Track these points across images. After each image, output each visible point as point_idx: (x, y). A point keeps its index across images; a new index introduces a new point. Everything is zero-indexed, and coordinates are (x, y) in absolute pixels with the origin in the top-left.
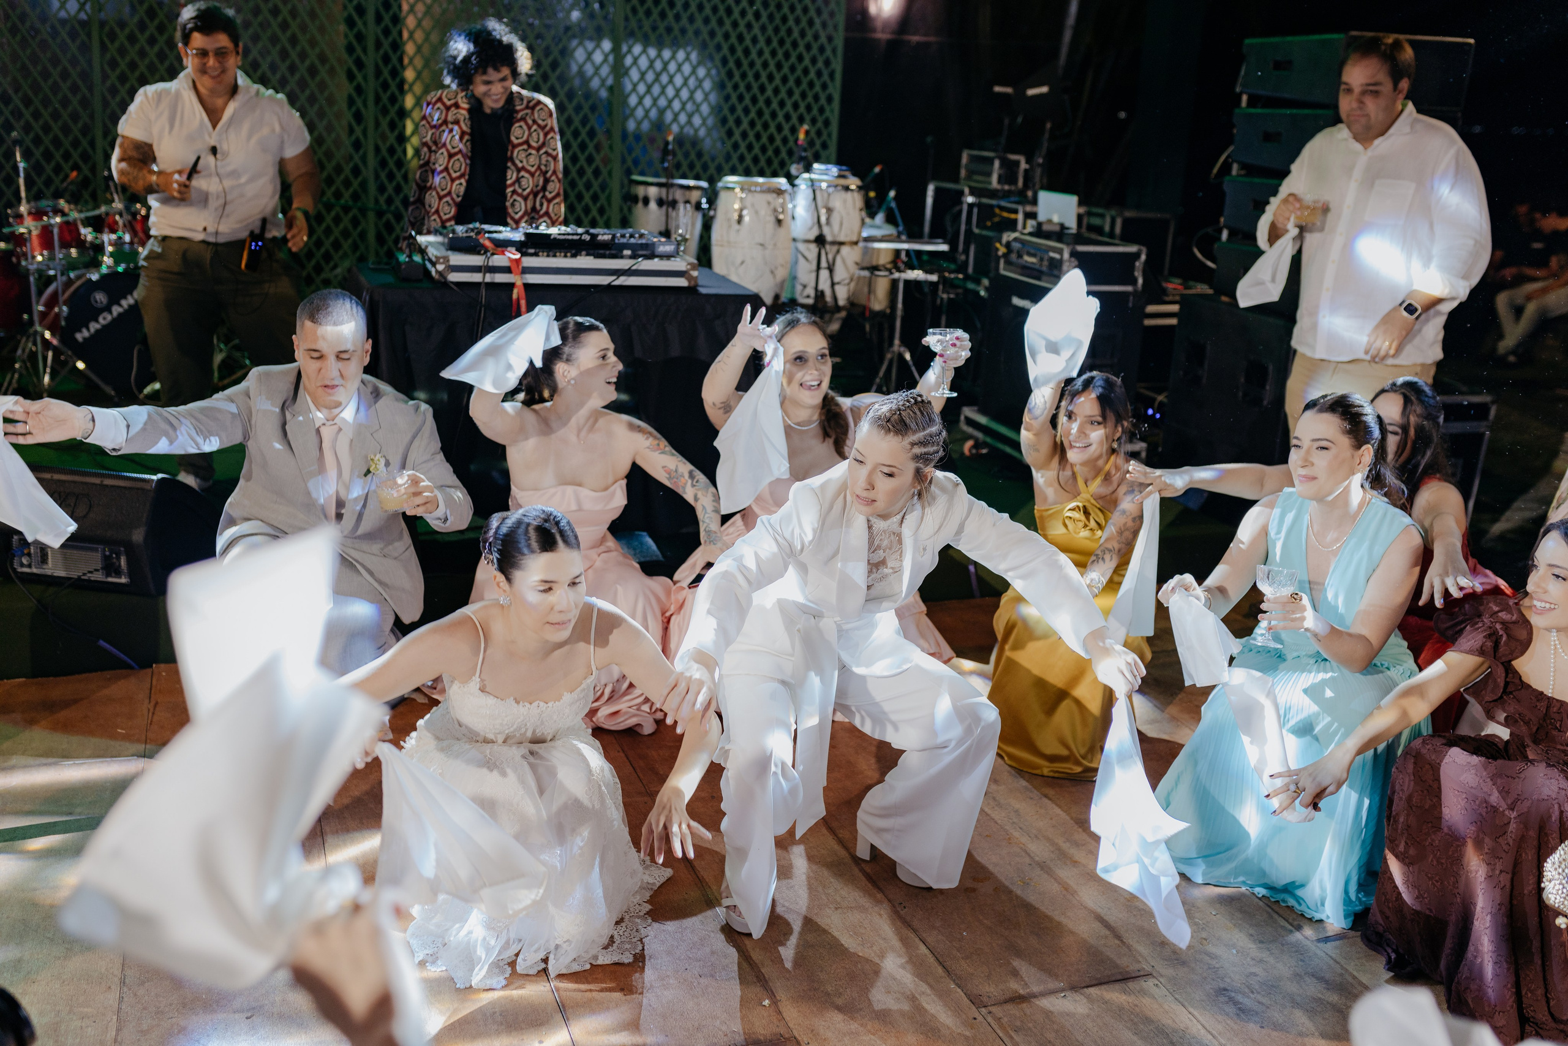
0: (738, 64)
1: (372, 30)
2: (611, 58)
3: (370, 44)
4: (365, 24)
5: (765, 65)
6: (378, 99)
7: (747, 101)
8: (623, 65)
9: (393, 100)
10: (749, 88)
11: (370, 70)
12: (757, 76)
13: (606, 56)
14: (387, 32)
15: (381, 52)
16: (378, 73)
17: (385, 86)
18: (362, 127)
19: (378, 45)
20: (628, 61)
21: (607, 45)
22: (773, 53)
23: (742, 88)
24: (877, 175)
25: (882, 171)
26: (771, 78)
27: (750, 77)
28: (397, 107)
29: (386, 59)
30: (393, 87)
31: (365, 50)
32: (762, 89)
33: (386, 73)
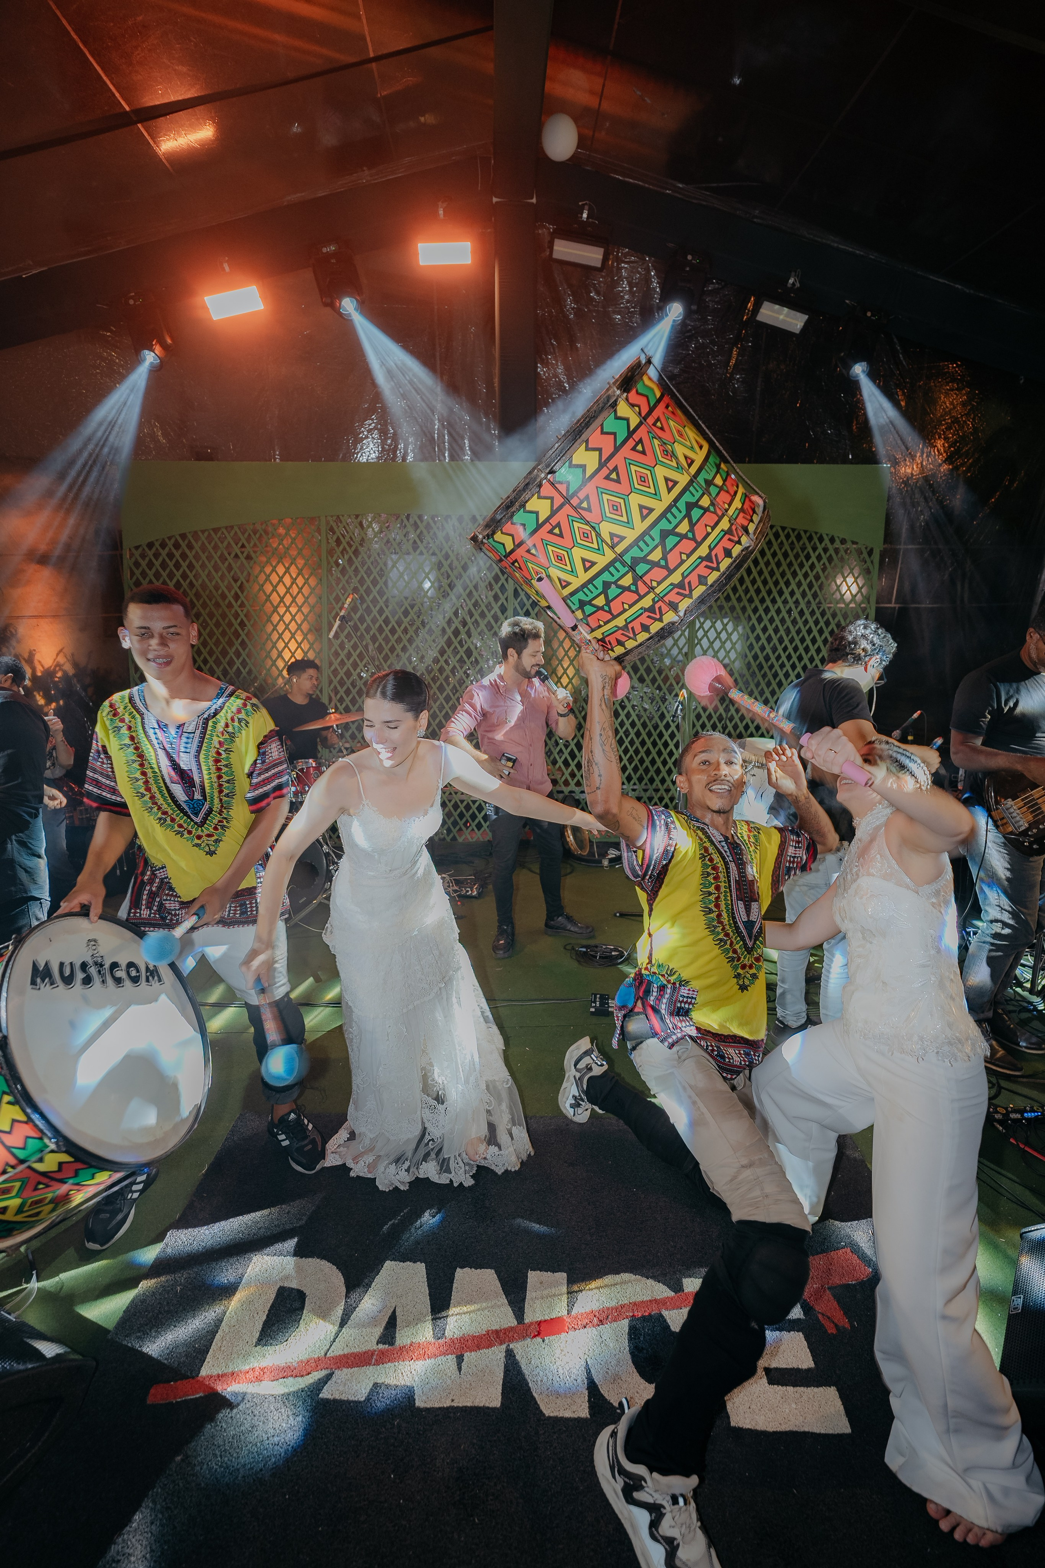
0: (788, 631)
5: (810, 631)
7: (794, 658)
8: (697, 637)
10: (796, 649)
12: (803, 640)
20: (700, 634)
22: (816, 622)
23: (790, 650)
24: (916, 720)
25: (921, 715)
26: (814, 641)
27: (797, 641)
32: (807, 650)
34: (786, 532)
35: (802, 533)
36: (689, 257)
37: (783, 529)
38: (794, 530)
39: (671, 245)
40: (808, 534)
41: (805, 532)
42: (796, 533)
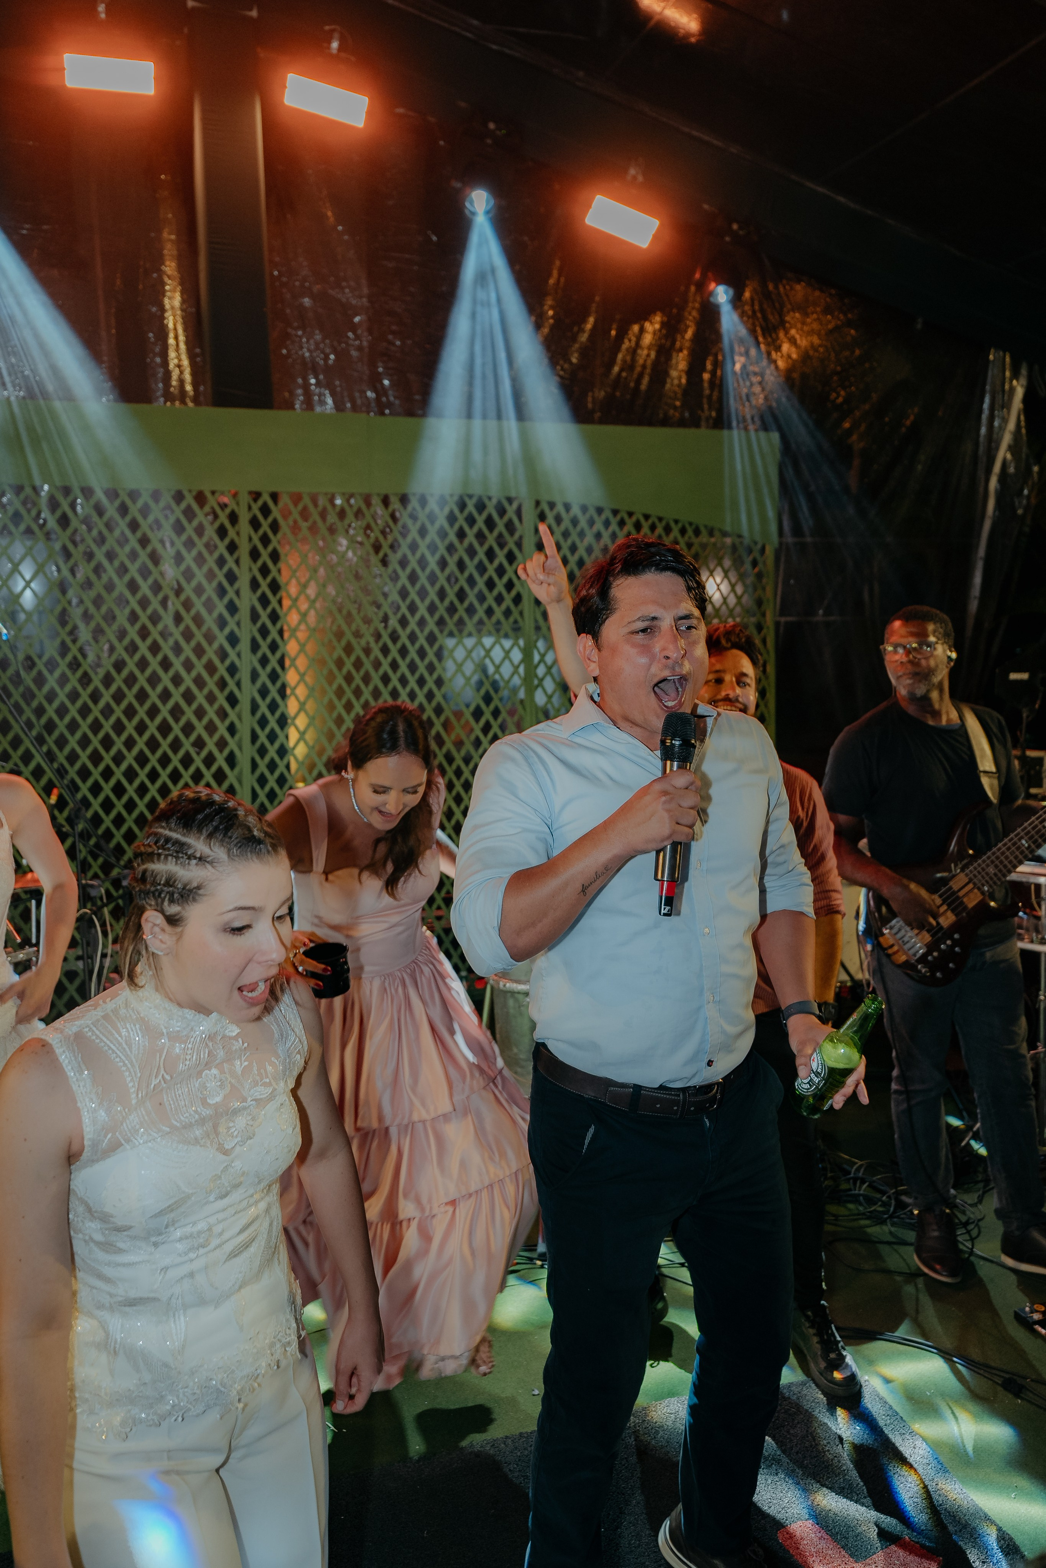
1: (246, 661)
2: (521, 670)
3: (244, 675)
4: (239, 655)
6: (254, 737)
8: (536, 676)
9: (272, 737)
11: (245, 705)
13: (516, 668)
14: (264, 661)
15: (259, 684)
16: (254, 707)
17: (263, 722)
18: (236, 770)
19: (254, 676)
20: (541, 671)
21: (517, 656)
28: (277, 745)
29: (264, 692)
30: (273, 723)
31: (238, 684)
33: (264, 708)
34: (650, 521)
35: (672, 524)
36: (492, 126)
37: (647, 517)
38: (660, 519)
39: (463, 104)
40: (680, 525)
41: (676, 522)
42: (664, 523)
